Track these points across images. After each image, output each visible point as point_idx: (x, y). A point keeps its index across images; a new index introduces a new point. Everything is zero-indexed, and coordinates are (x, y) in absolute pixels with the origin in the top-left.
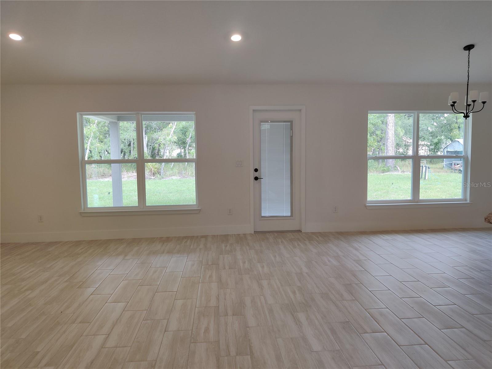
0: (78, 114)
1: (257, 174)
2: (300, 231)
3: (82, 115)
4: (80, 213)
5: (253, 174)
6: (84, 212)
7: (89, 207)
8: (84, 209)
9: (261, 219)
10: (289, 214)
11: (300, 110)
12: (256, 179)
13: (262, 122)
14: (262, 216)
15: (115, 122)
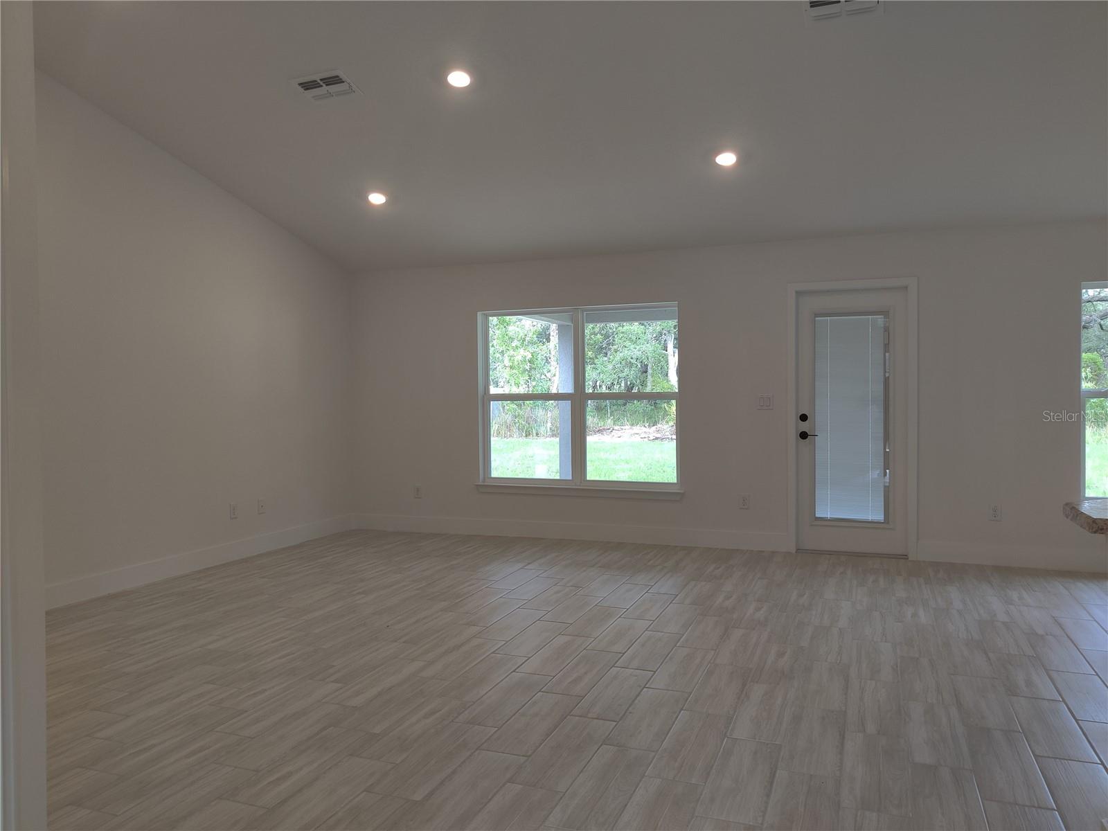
0: (479, 314)
1: (804, 426)
2: (905, 557)
3: (487, 316)
4: (477, 485)
5: (794, 427)
6: (482, 484)
7: (493, 476)
8: (484, 478)
9: (814, 523)
10: (880, 517)
11: (906, 288)
12: (804, 435)
13: (817, 315)
14: (817, 518)
15: (568, 325)
